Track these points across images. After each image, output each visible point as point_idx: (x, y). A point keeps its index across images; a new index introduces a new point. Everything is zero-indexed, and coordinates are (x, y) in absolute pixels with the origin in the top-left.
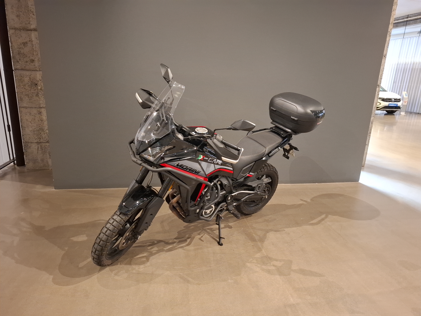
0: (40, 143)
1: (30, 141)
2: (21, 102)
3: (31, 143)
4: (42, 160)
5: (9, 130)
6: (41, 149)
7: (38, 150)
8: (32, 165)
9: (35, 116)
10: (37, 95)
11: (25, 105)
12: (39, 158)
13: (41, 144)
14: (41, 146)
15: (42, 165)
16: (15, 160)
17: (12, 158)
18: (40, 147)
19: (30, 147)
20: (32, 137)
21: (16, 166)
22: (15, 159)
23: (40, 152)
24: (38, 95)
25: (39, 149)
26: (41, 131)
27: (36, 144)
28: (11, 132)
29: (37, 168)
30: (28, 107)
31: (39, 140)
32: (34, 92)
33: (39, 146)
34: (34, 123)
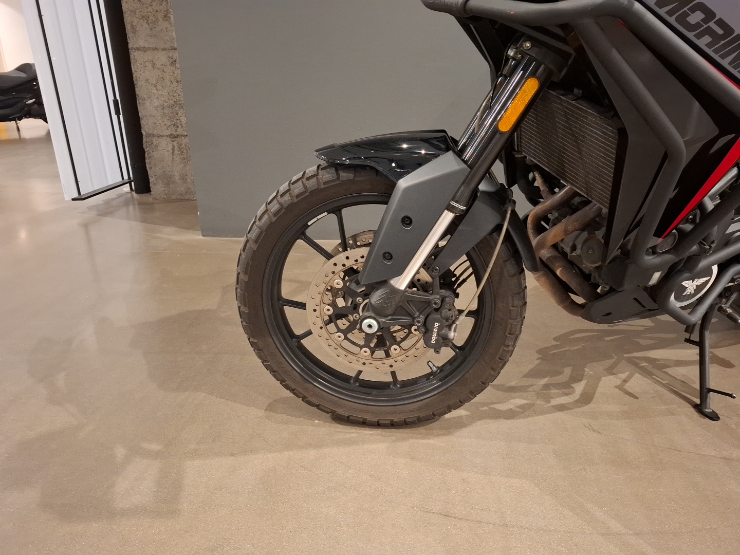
0: (178, 136)
1: (155, 132)
2: (133, 35)
3: (159, 136)
4: (183, 178)
5: (118, 113)
6: (179, 153)
7: (173, 153)
8: (163, 189)
9: (163, 71)
10: (165, 16)
11: (141, 43)
12: (176, 174)
13: (179, 139)
14: (180, 145)
15: (183, 189)
16: (132, 181)
17: (126, 177)
18: (176, 147)
19: (157, 146)
20: (160, 122)
21: (134, 193)
22: (132, 179)
23: (177, 158)
24: (168, 15)
25: (176, 152)
26: (177, 108)
27: (168, 139)
28: (121, 116)
29: (174, 197)
30: (149, 49)
31: (174, 129)
32: (159, 8)
33: (175, 143)
34: (162, 88)
